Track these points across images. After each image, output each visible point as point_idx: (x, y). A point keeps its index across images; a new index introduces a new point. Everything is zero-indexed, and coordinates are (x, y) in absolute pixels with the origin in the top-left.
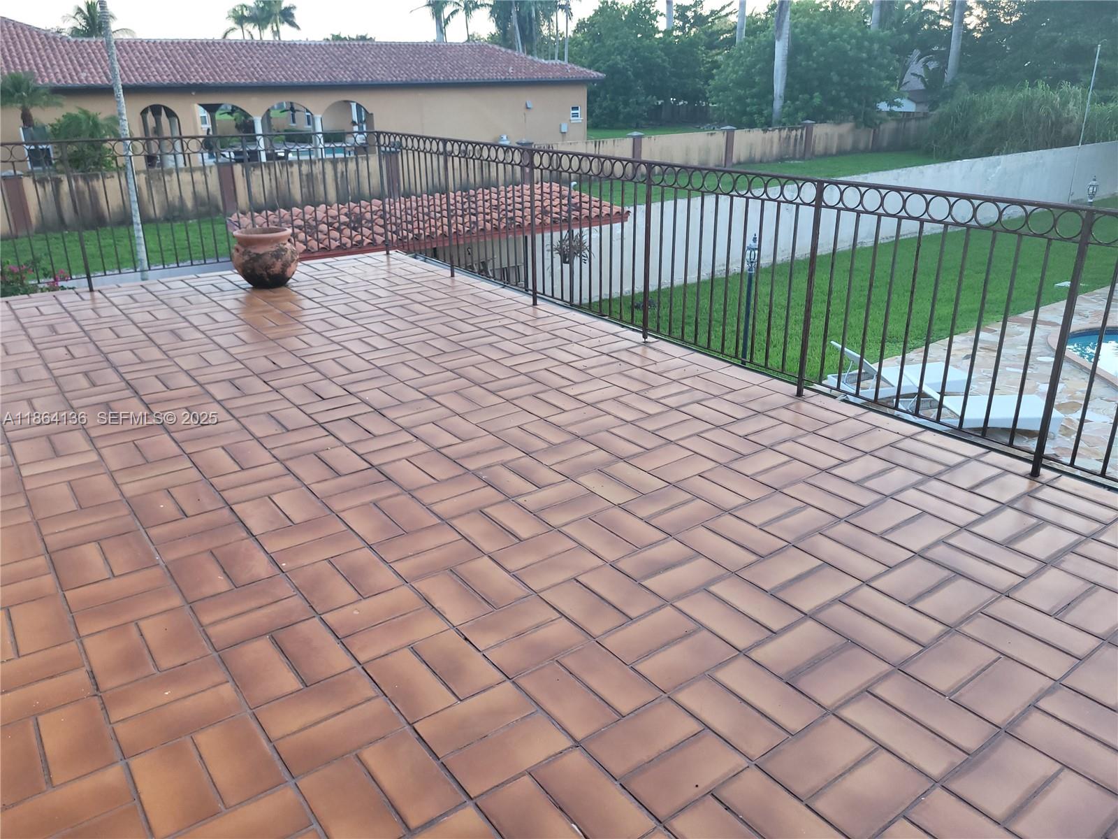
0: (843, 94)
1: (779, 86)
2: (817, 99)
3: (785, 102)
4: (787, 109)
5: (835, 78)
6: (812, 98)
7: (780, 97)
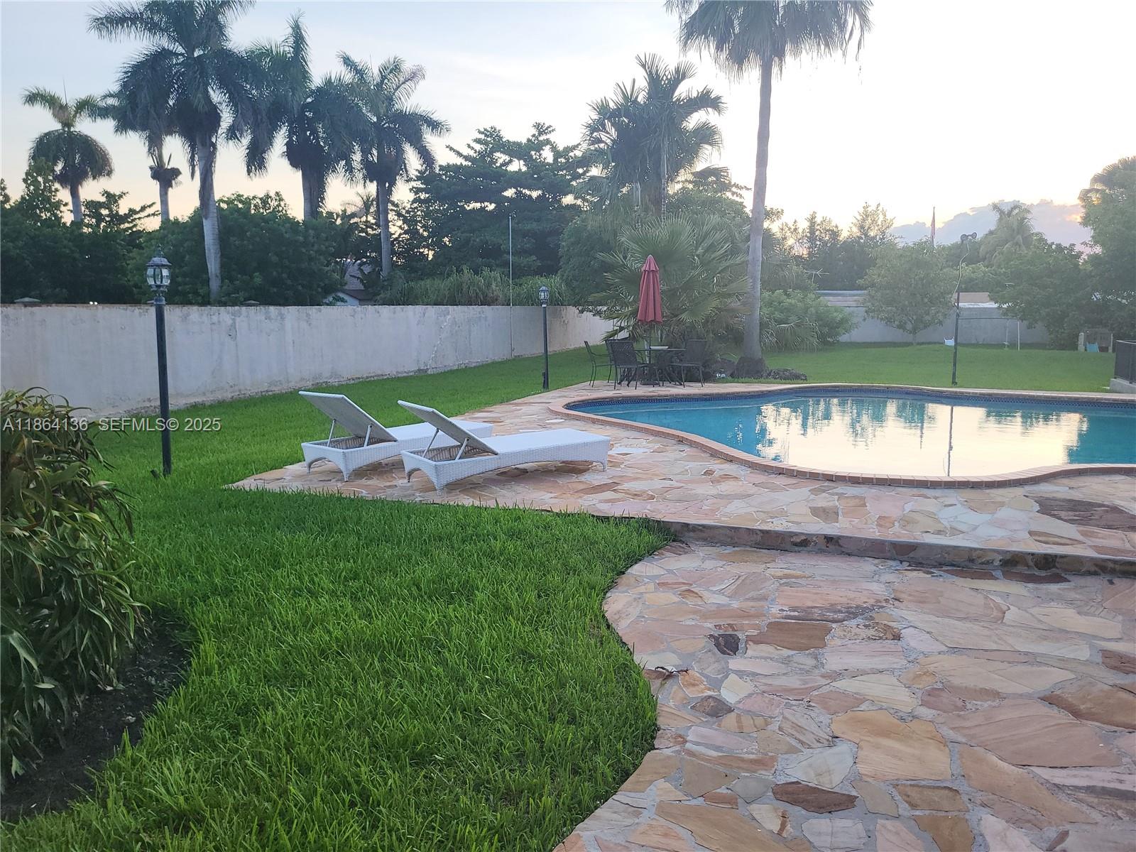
0: (284, 276)
1: (213, 265)
2: (258, 279)
3: (222, 281)
4: (225, 287)
5: (274, 259)
6: (252, 277)
7: (217, 276)
